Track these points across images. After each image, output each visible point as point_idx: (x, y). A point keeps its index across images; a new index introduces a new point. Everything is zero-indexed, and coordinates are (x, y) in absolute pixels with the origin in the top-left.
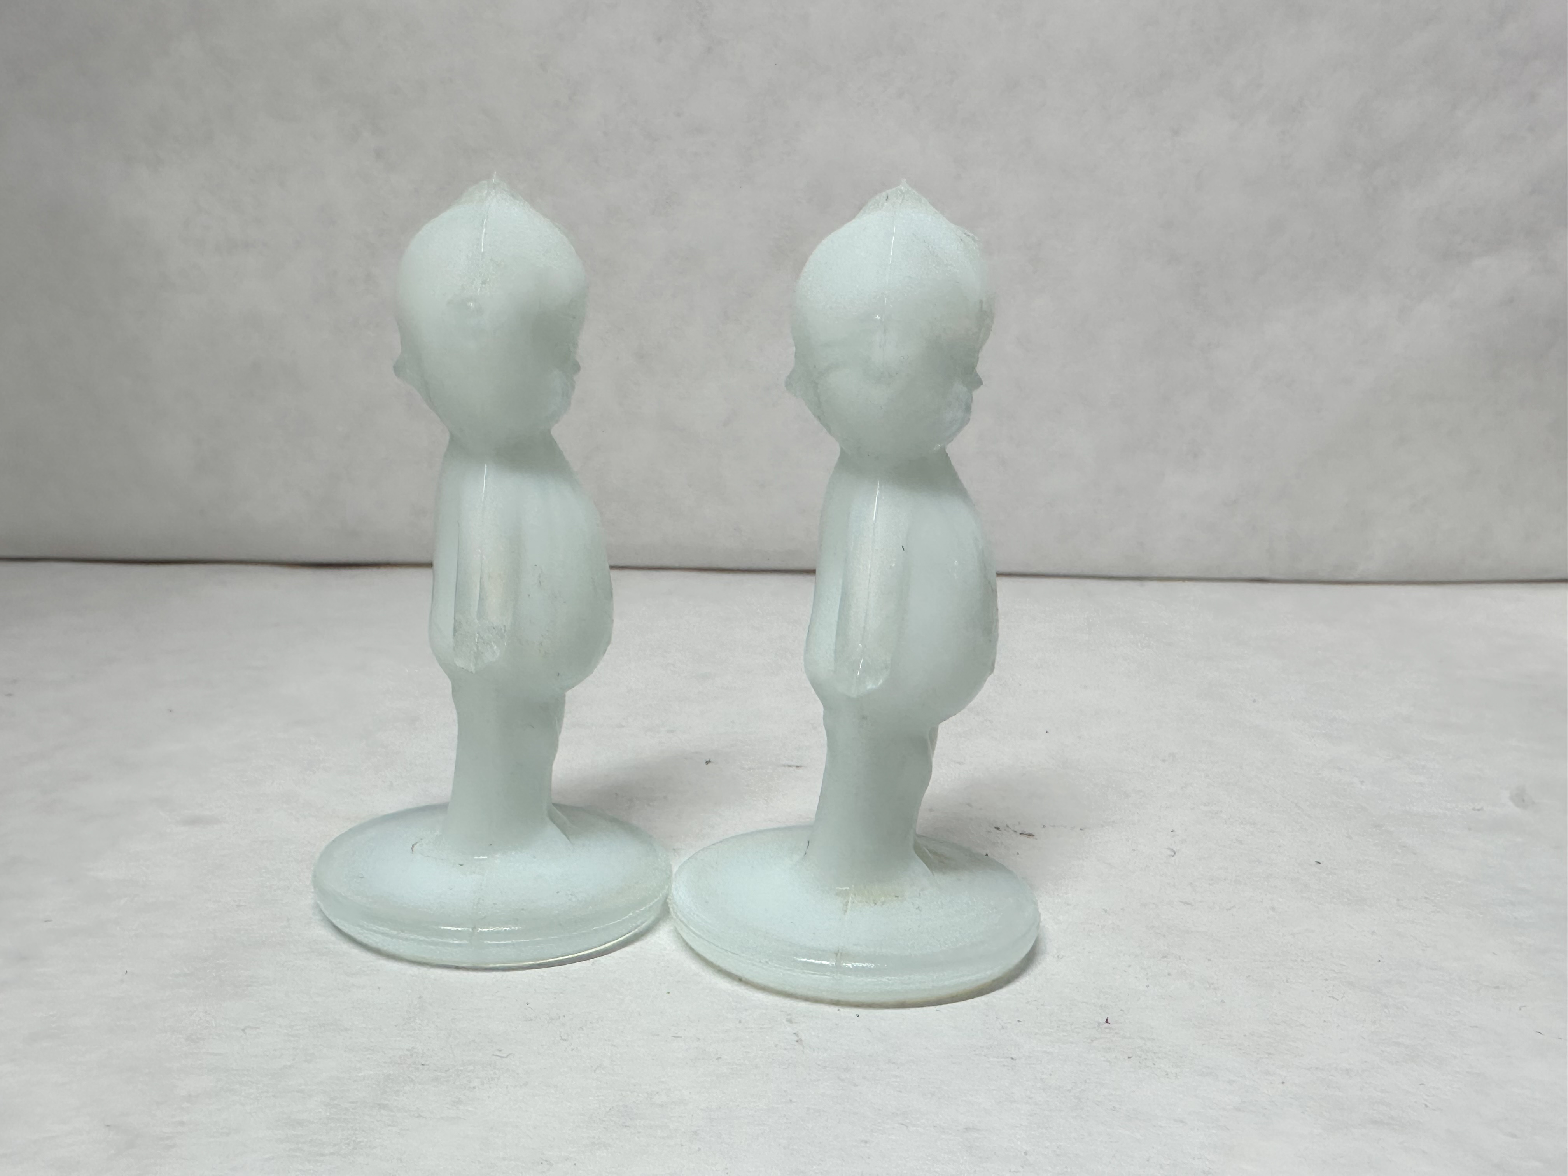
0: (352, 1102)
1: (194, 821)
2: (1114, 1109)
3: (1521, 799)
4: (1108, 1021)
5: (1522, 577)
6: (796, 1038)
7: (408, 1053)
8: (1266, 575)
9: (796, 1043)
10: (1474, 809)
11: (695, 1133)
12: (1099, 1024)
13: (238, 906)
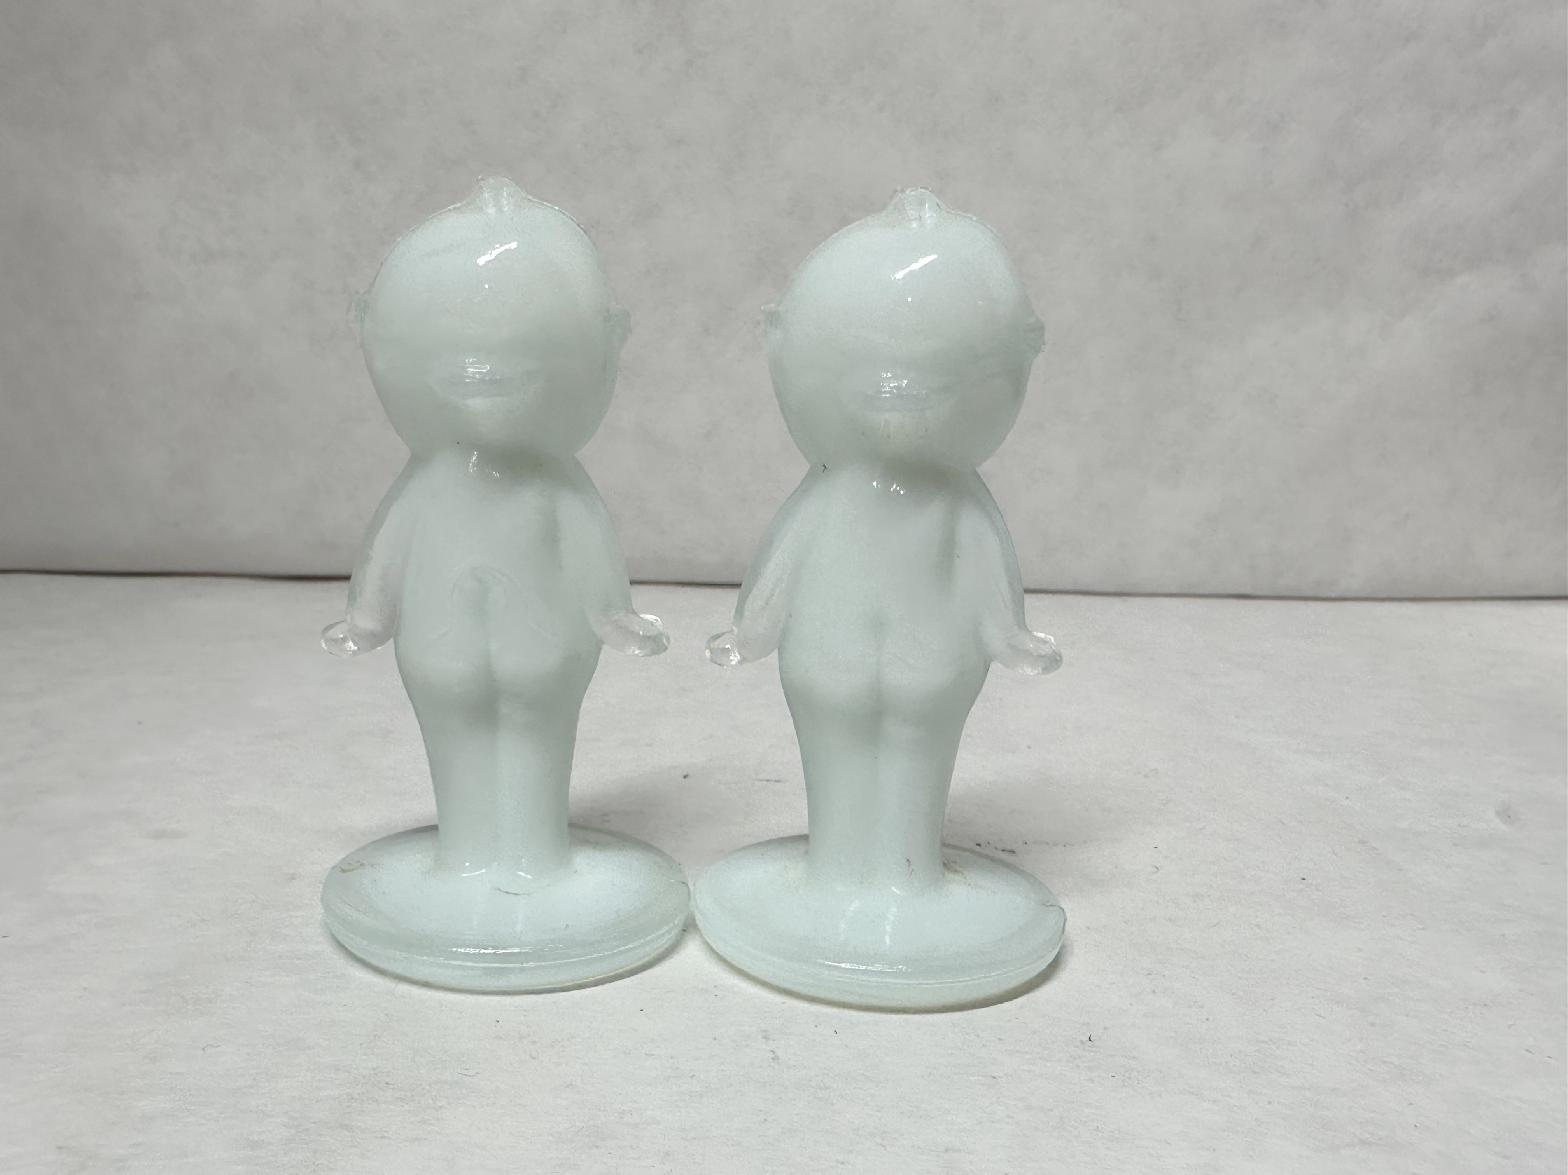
0: (315, 1123)
1: (160, 835)
2: (1097, 1129)
3: (1506, 814)
4: (1091, 1039)
5: (1506, 594)
6: (772, 1055)
7: (372, 1072)
8: (1247, 591)
9: (771, 1061)
10: (1459, 825)
11: (668, 1154)
12: (1082, 1042)
13: (203, 920)
